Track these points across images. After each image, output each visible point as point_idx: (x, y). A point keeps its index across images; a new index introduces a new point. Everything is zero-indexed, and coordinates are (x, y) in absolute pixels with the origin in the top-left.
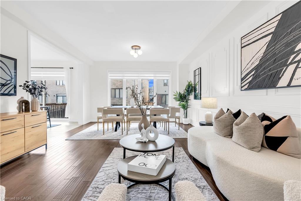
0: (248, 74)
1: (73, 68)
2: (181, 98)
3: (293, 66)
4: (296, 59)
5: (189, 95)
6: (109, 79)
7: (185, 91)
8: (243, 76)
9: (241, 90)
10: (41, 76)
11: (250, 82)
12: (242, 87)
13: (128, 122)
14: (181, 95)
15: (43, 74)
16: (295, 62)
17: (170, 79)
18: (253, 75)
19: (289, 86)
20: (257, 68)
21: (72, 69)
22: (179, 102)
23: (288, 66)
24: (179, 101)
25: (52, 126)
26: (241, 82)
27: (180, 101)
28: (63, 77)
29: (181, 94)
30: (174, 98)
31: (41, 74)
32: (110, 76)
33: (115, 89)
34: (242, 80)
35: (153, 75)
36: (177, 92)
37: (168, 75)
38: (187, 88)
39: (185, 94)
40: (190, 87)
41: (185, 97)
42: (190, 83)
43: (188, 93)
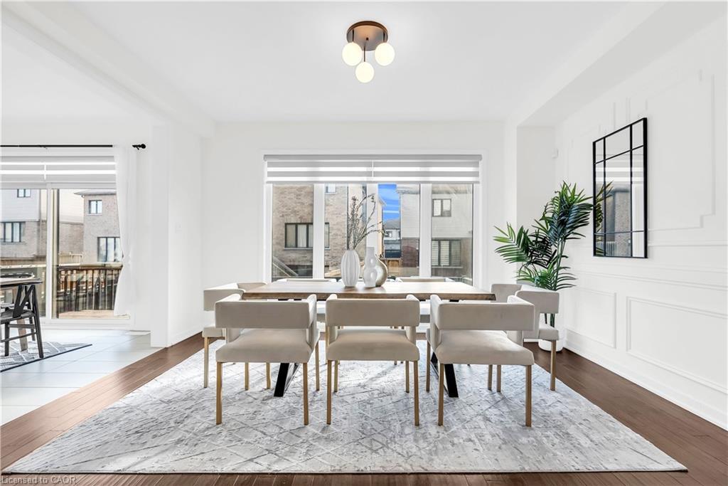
1: (143, 146)
2: (527, 250)
5: (565, 238)
6: (266, 186)
7: (543, 223)
10: (43, 175)
13: (333, 363)
14: (526, 238)
15: (49, 168)
17: (478, 182)
21: (140, 148)
22: (520, 263)
24: (518, 259)
25: (45, 355)
27: (523, 260)
28: (113, 177)
29: (525, 234)
30: (500, 250)
31: (41, 168)
32: (271, 174)
33: (296, 225)
36: (509, 227)
37: (471, 169)
38: (554, 212)
39: (542, 234)
40: (570, 206)
41: (543, 246)
42: (569, 195)
43: (560, 229)
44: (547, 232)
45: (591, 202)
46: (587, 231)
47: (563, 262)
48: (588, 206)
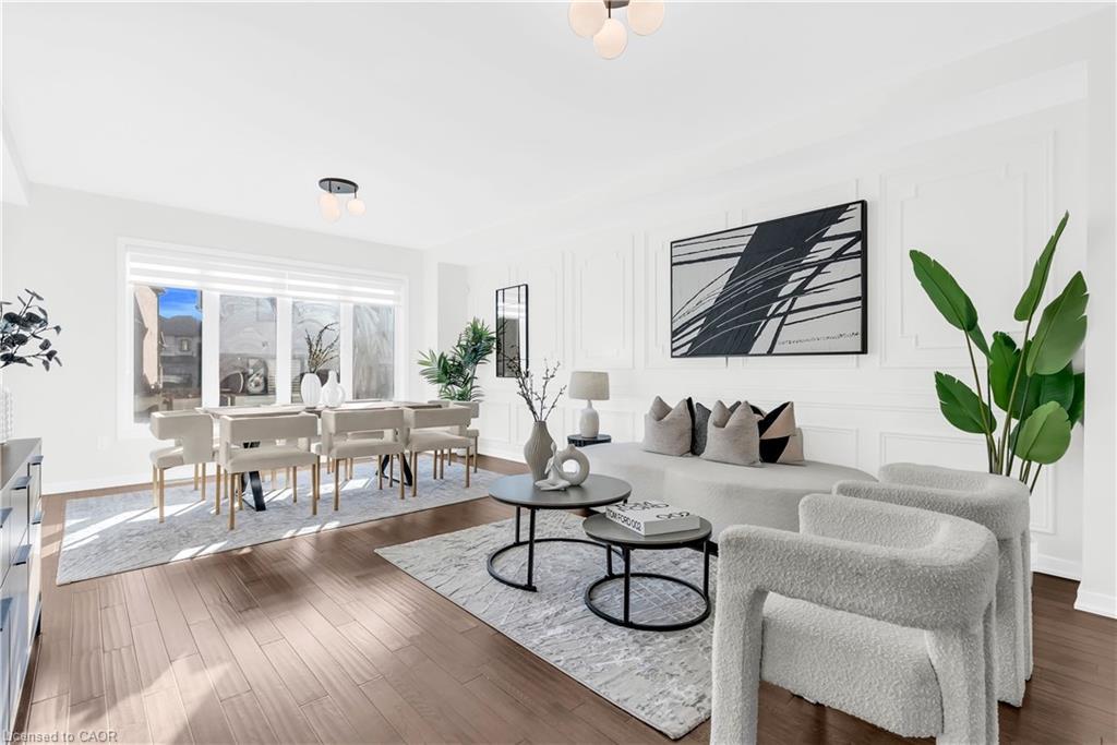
0: (688, 324)
2: (446, 372)
3: (775, 322)
4: (781, 311)
5: (477, 363)
6: (130, 281)
7: (458, 349)
8: (675, 327)
9: (672, 357)
11: (694, 341)
12: (673, 350)
14: (445, 362)
16: (780, 315)
17: (399, 306)
18: (702, 326)
19: (770, 353)
20: (709, 314)
22: (440, 385)
23: (769, 319)
24: (439, 381)
26: (672, 337)
27: (443, 382)
29: (445, 358)
30: (423, 373)
34: (674, 334)
35: (335, 287)
36: (431, 352)
37: (391, 293)
38: (468, 341)
39: (458, 358)
40: (481, 337)
41: (459, 369)
42: (479, 327)
43: (473, 355)
44: (463, 358)
45: (494, 335)
46: (492, 357)
47: (475, 383)
48: (493, 339)
